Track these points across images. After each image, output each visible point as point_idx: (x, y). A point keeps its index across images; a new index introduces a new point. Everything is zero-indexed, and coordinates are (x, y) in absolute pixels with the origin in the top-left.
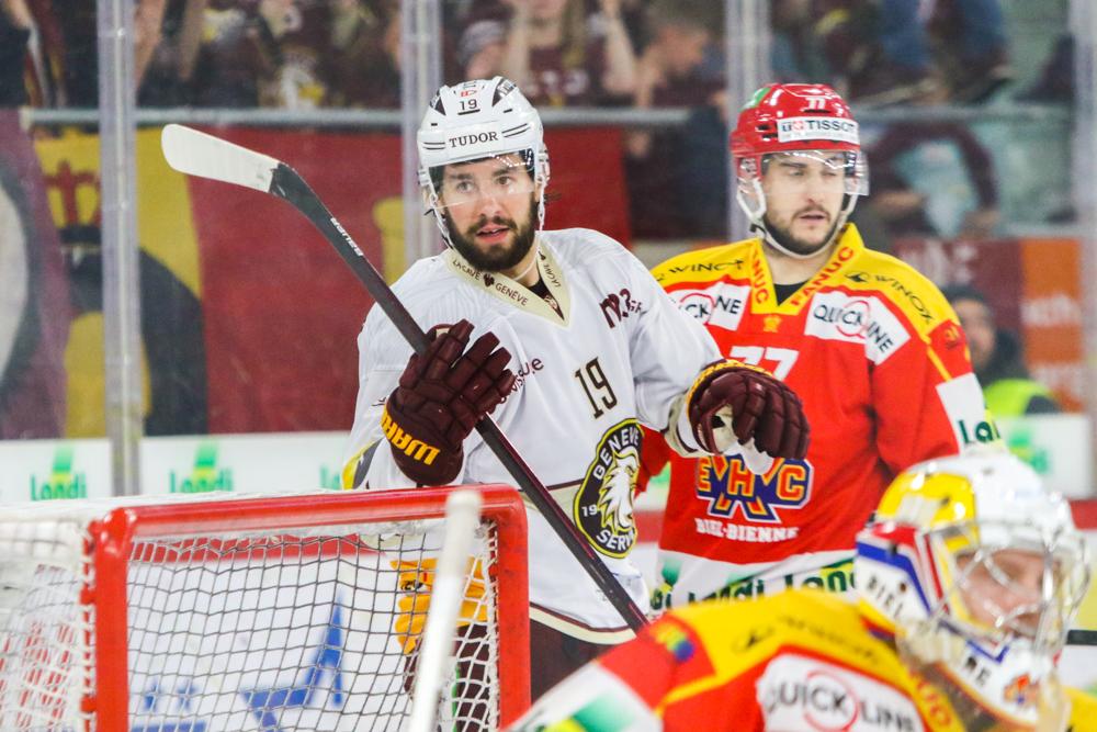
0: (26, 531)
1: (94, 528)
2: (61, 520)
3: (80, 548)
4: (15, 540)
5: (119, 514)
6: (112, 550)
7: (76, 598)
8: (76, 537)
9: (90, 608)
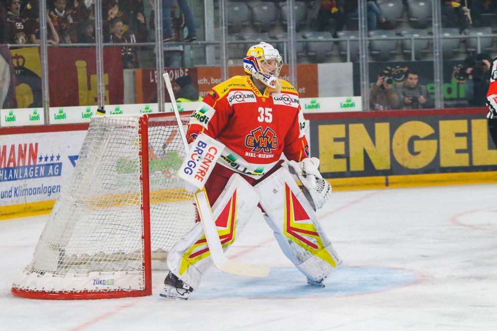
0: (127, 119)
1: (141, 118)
2: (134, 117)
3: (138, 123)
4: (124, 121)
5: (145, 115)
6: (145, 123)
7: (137, 132)
8: (137, 120)
9: (140, 134)
